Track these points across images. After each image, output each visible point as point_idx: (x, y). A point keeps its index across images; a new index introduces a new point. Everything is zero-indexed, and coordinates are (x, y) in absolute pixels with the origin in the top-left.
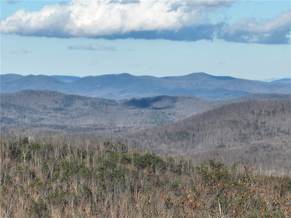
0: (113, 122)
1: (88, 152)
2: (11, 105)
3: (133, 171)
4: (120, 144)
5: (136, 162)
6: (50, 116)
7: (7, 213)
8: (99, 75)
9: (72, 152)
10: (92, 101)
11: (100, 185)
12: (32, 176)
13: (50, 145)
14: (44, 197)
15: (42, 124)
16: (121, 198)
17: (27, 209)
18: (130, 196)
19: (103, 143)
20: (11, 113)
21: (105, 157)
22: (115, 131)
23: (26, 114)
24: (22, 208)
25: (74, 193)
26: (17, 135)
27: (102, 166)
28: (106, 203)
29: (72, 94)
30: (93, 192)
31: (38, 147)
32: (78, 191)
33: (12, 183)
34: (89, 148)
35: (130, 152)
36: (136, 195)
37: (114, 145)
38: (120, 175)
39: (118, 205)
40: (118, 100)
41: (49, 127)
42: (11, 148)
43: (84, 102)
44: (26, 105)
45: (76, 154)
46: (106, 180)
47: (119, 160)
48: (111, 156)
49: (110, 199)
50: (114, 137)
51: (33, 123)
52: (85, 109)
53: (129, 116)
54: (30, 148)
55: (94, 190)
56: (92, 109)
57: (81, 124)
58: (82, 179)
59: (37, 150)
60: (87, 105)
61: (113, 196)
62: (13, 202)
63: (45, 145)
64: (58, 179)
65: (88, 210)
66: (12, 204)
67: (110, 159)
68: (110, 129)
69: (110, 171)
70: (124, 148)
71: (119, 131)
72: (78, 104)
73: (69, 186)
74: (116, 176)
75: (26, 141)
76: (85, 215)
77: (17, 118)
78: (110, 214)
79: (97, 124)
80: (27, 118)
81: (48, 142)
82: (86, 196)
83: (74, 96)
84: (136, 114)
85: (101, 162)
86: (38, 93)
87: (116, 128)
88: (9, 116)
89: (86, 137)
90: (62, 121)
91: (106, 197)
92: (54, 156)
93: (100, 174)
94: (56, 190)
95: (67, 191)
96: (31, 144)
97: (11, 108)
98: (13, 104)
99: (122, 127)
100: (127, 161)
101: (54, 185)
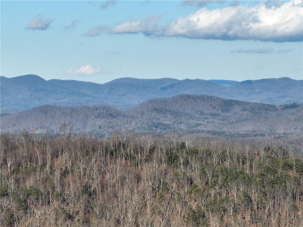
0: (273, 128)
1: (248, 158)
2: (166, 110)
3: (295, 178)
4: (281, 149)
5: (298, 168)
6: (207, 122)
7: (164, 221)
8: (258, 80)
9: (231, 157)
10: (251, 106)
11: (261, 192)
12: (189, 183)
13: (208, 150)
14: (202, 205)
15: (198, 130)
16: (282, 206)
17: (184, 216)
18: (292, 204)
19: (263, 148)
20: (166, 119)
21: (266, 163)
22: (275, 138)
23: (183, 119)
24: (179, 216)
25: (233, 200)
26: (174, 140)
27: (263, 172)
28: (266, 211)
29: (230, 98)
30: (253, 199)
31: (196, 153)
32: (237, 198)
33: (169, 190)
34: (249, 154)
35: (292, 158)
36: (298, 203)
37: (275, 150)
38: (281, 181)
39: (279, 213)
40: (278, 105)
41: (206, 133)
42: (167, 154)
43: (243, 107)
44: (182, 111)
45: (235, 160)
46: (267, 187)
47: (280, 166)
48: (272, 162)
49: (271, 207)
50: (274, 143)
51: (189, 129)
52: (244, 115)
53: (290, 122)
54: (187, 153)
55: (255, 198)
56: (251, 115)
57: (240, 130)
58: (242, 186)
59: (195, 156)
60: (246, 110)
61: (274, 203)
62: (169, 209)
63: (203, 150)
64: (217, 186)
65: (248, 218)
66: (168, 211)
67: (271, 165)
68: (269, 135)
69: (270, 177)
70: (285, 153)
71: (280, 137)
72: (237, 109)
73: (228, 193)
74: (277, 183)
75: (183, 146)
76: (244, 223)
77: (173, 124)
78: (271, 223)
79: (256, 130)
80: (183, 124)
81: (206, 147)
82: (246, 203)
83: (232, 101)
84: (297, 120)
85: (262, 168)
86: (195, 98)
87: (276, 134)
88: (165, 122)
89: (244, 144)
90: (219, 127)
91: (267, 204)
92: (213, 161)
93: (260, 181)
94: (215, 197)
95: (227, 198)
96: (188, 149)
97: (167, 113)
98: (169, 110)
99: (282, 133)
100: (289, 167)
101: (213, 192)
